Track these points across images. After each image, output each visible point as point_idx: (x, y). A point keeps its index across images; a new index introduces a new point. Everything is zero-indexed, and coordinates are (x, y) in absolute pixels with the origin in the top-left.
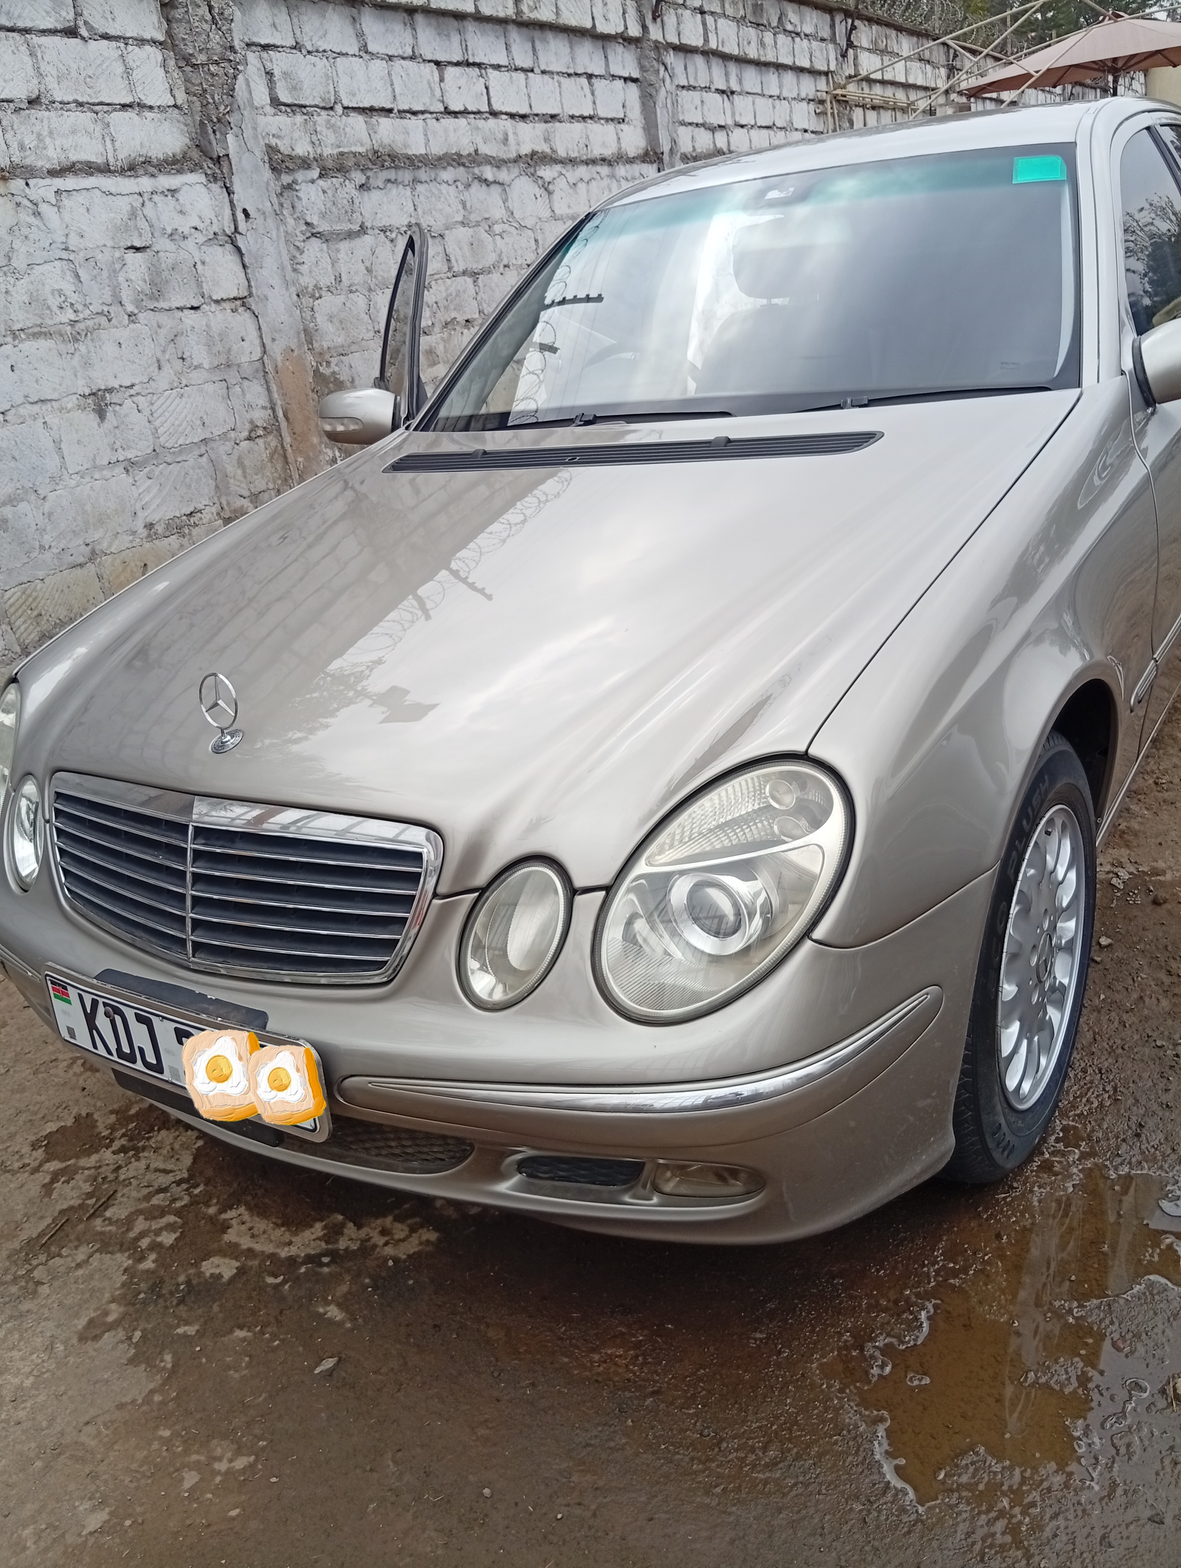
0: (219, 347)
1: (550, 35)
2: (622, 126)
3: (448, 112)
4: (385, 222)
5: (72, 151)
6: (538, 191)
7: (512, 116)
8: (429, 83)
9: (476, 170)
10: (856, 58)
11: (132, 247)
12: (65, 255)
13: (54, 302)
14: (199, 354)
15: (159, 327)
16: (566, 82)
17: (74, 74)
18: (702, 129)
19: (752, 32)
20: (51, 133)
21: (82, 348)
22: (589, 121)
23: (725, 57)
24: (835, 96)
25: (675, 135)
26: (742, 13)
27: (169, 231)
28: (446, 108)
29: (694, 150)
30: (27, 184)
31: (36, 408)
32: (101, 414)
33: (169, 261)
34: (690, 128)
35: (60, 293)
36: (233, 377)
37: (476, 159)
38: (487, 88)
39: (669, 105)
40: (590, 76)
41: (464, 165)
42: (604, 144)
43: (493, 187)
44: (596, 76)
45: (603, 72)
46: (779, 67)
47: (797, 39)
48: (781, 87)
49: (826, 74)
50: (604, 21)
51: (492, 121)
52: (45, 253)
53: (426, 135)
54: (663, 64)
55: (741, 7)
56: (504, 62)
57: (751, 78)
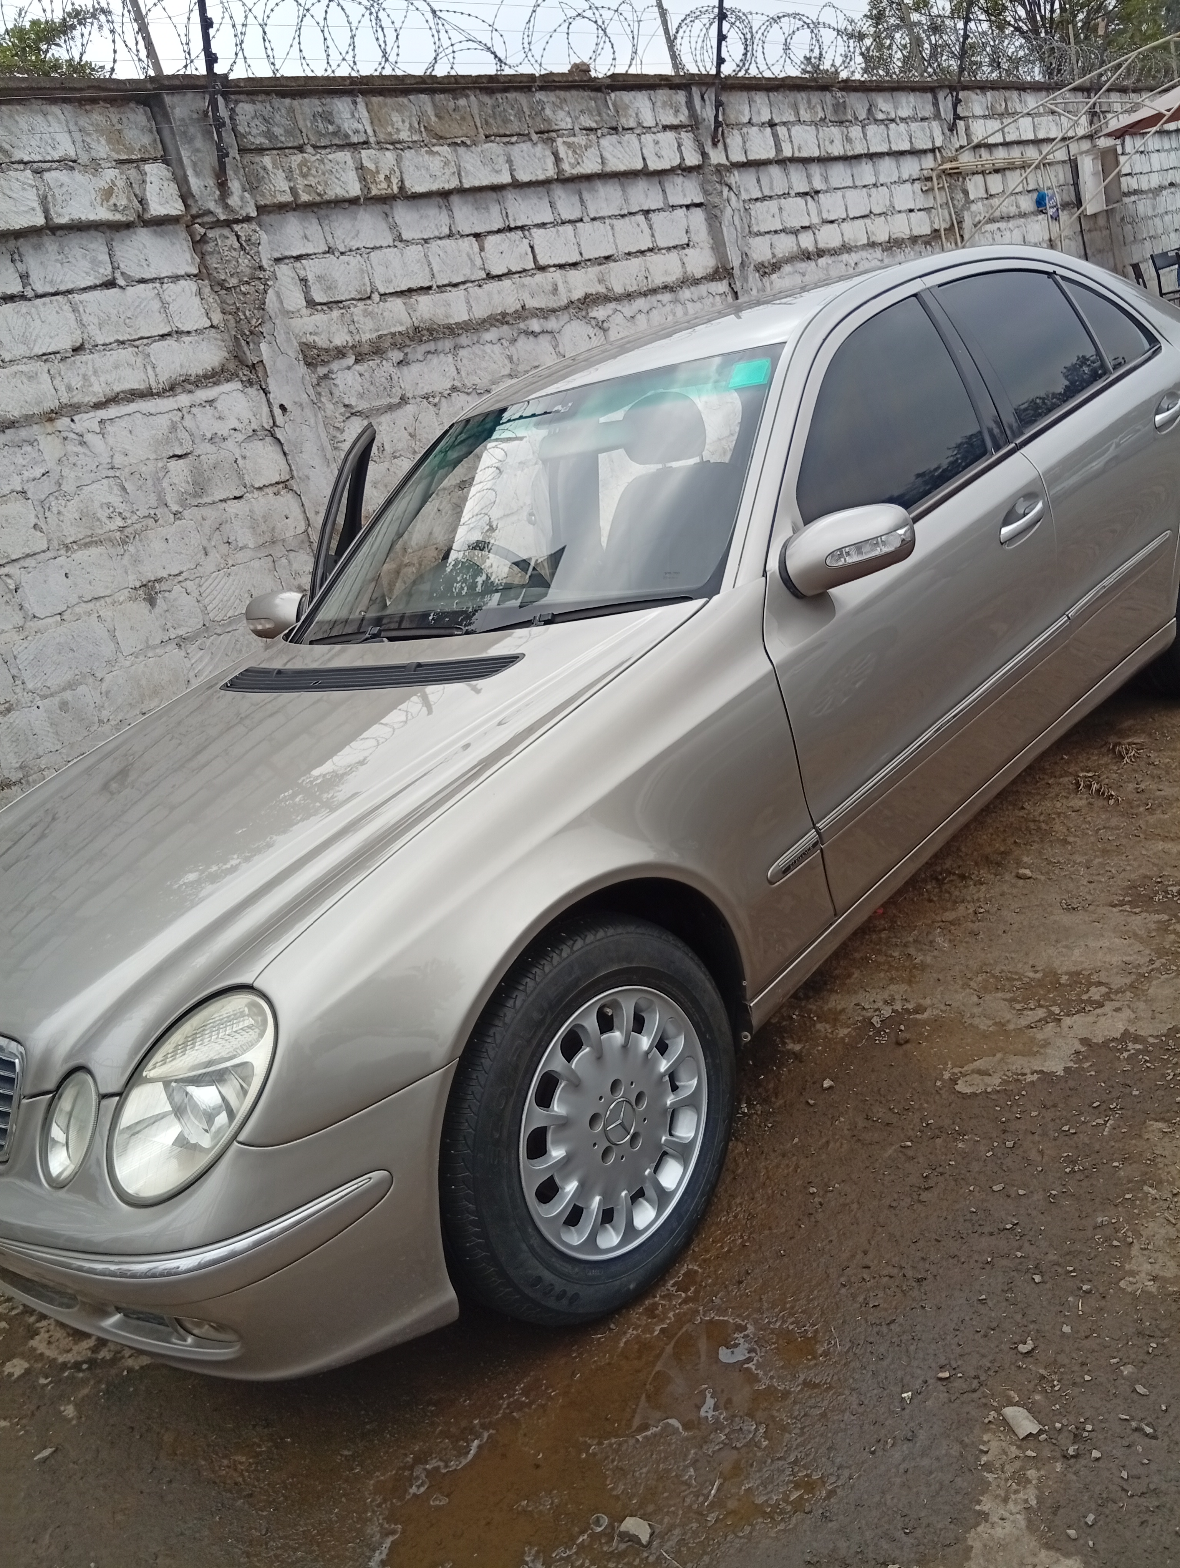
0: (263, 527)
1: (599, 185)
2: (687, 251)
3: (490, 277)
4: (427, 389)
5: (116, 383)
6: (591, 332)
7: (561, 266)
8: (468, 255)
9: (522, 326)
10: (967, 128)
11: (174, 456)
12: (111, 473)
13: (103, 514)
14: (244, 536)
15: (204, 519)
16: (619, 223)
17: (114, 318)
18: (783, 235)
19: (835, 131)
20: (95, 372)
21: (131, 549)
22: (648, 254)
23: (806, 161)
24: (944, 171)
25: (746, 249)
26: (821, 115)
27: (209, 436)
28: (488, 274)
29: (774, 256)
30: (72, 420)
31: (91, 606)
32: (151, 601)
33: (211, 461)
34: (767, 236)
35: (108, 505)
36: (278, 551)
37: (523, 313)
38: (532, 247)
39: (737, 222)
40: (646, 212)
41: (507, 323)
42: (666, 272)
43: (541, 336)
44: (654, 211)
45: (661, 205)
46: (872, 156)
47: (892, 126)
48: (876, 175)
49: (933, 151)
50: (656, 159)
51: (539, 277)
52: (92, 474)
53: (468, 302)
54: (727, 185)
55: (819, 109)
56: (548, 217)
57: (839, 174)
